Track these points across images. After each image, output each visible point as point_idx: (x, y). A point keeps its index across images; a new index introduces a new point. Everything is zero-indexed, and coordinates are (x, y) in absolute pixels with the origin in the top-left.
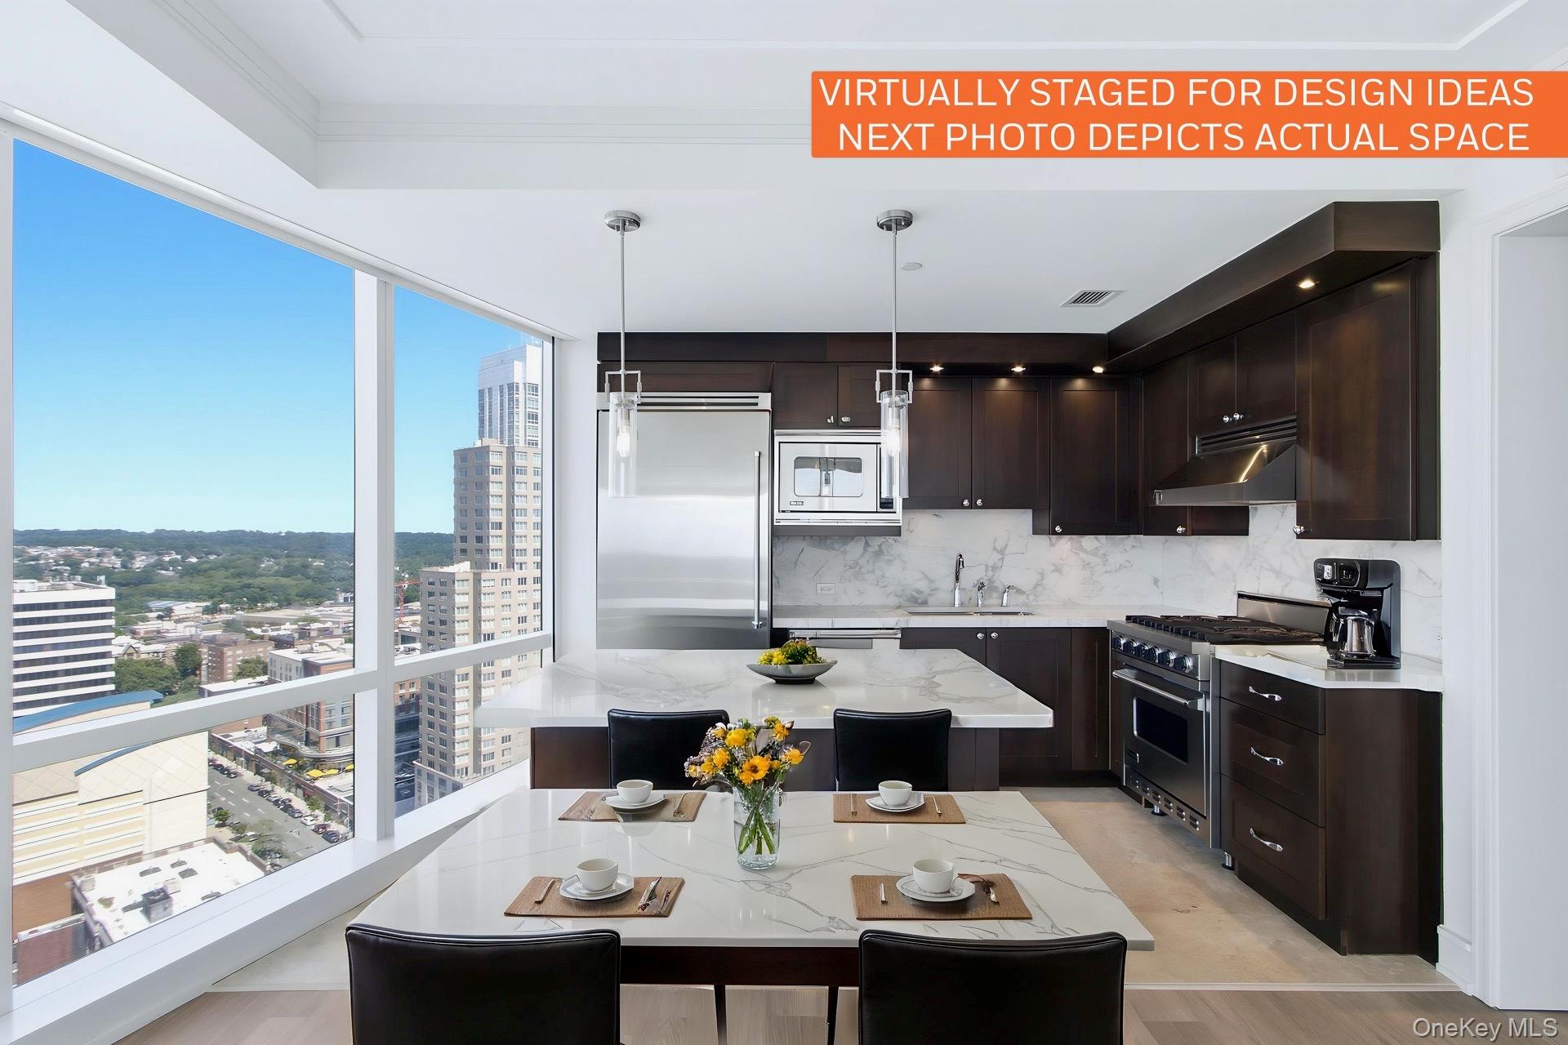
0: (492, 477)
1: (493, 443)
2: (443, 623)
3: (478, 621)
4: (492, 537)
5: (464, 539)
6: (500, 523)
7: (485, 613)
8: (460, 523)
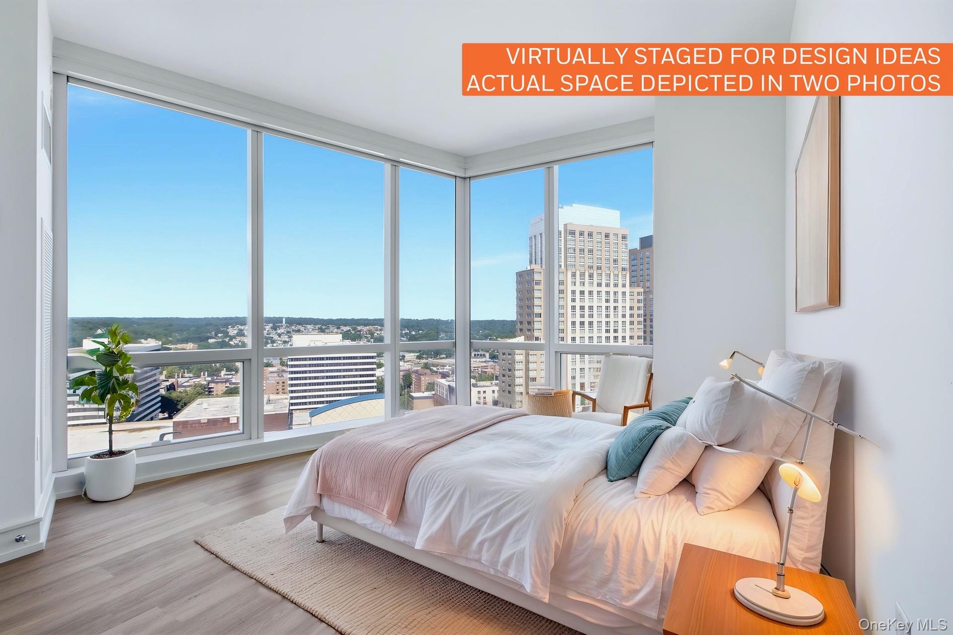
0: (536, 287)
1: (537, 267)
2: (510, 370)
3: (527, 370)
4: (536, 322)
5: (521, 323)
6: (540, 314)
7: (531, 366)
8: (519, 314)
